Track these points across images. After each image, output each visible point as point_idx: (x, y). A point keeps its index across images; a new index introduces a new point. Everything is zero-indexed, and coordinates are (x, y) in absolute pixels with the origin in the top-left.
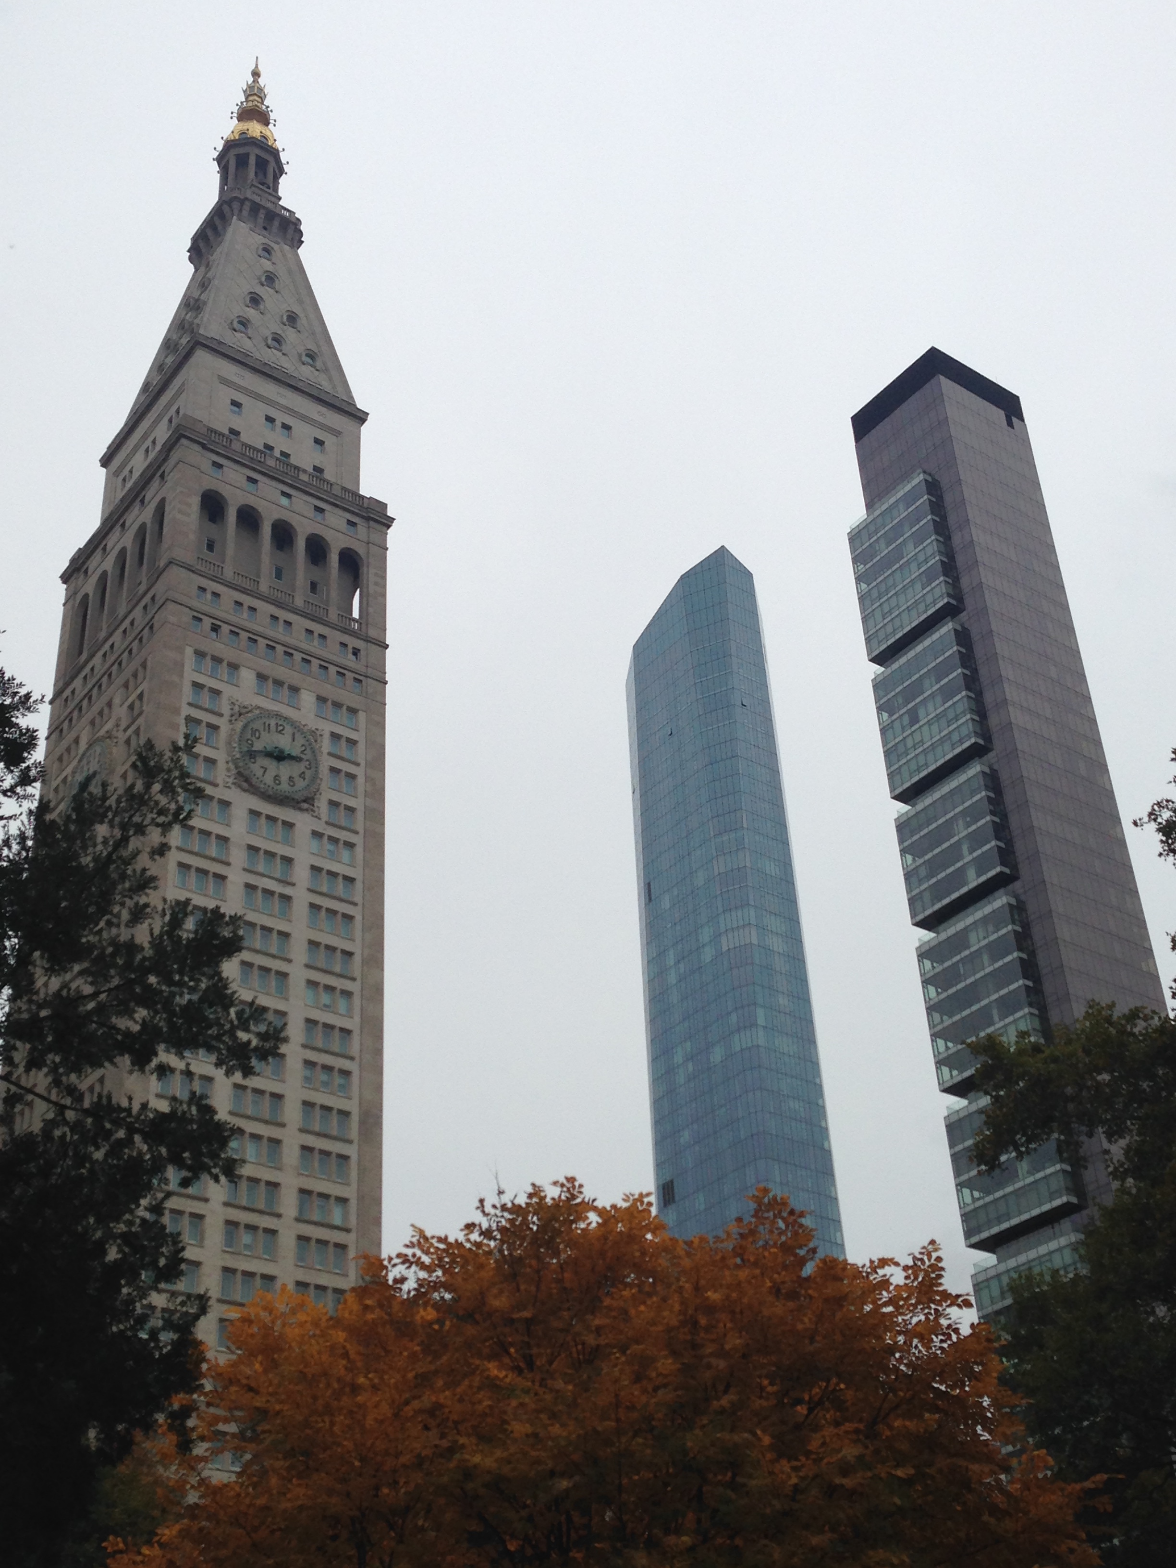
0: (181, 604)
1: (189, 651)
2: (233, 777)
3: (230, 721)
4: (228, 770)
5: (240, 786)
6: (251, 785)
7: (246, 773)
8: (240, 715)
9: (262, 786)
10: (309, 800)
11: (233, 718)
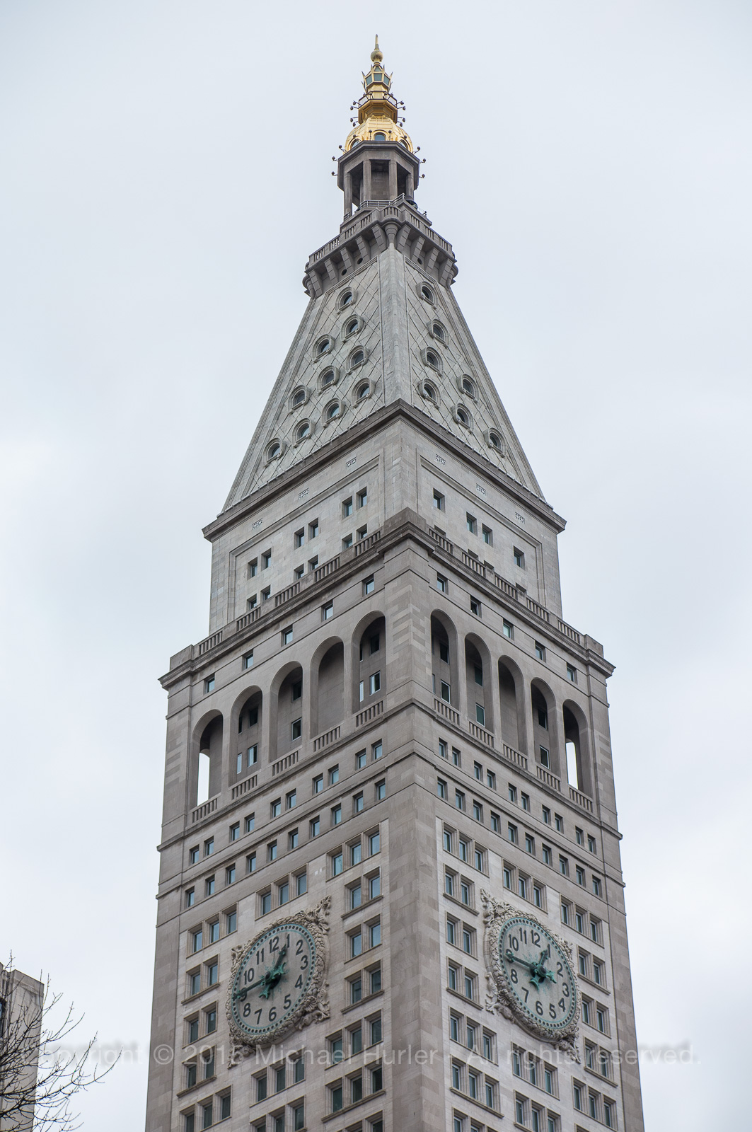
0: (426, 761)
1: (439, 825)
2: (495, 999)
3: (486, 923)
4: (489, 989)
5: (502, 1013)
6: (514, 1012)
7: (510, 995)
8: (496, 915)
9: (526, 1015)
10: (570, 1038)
11: (489, 920)
